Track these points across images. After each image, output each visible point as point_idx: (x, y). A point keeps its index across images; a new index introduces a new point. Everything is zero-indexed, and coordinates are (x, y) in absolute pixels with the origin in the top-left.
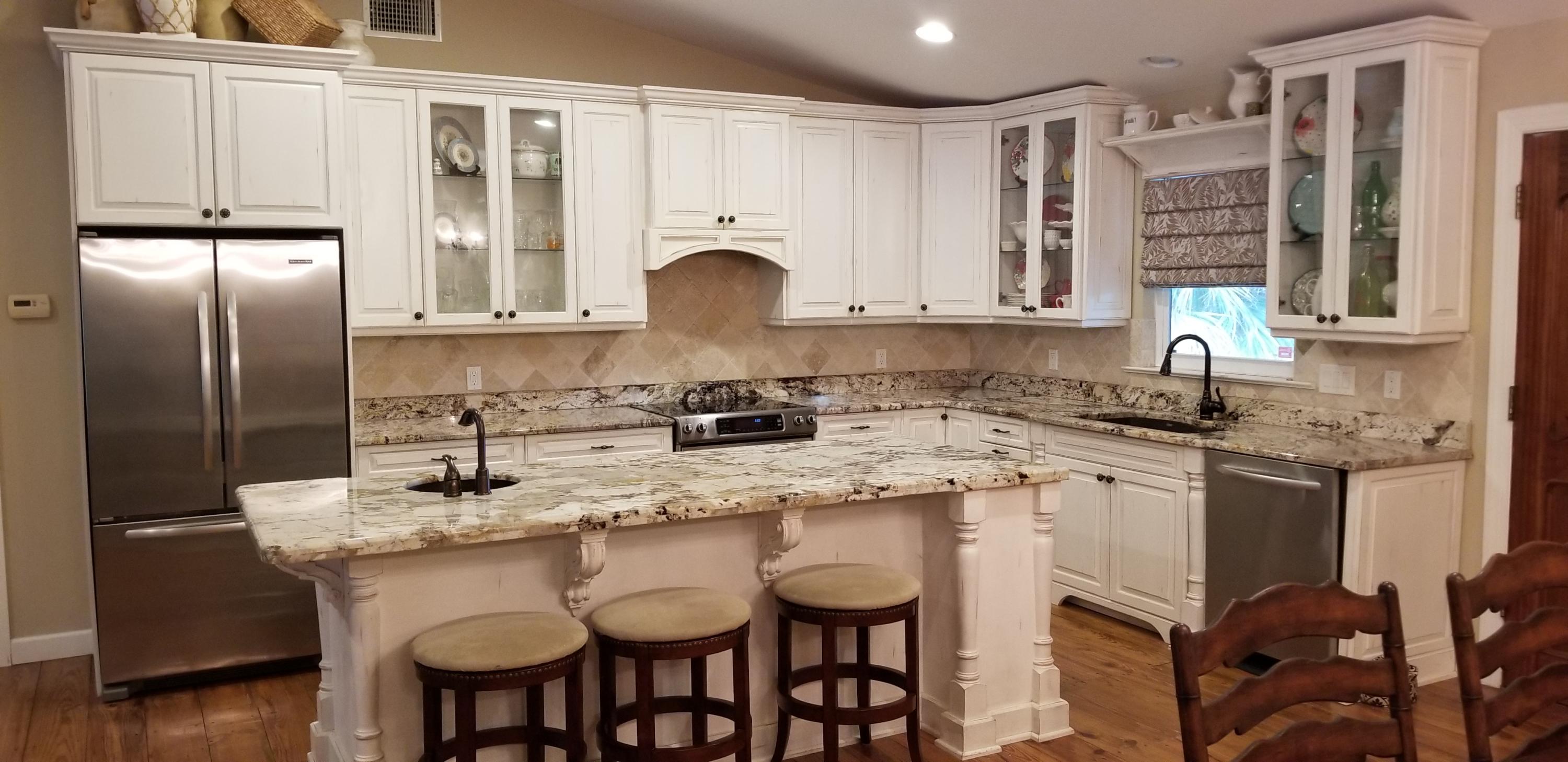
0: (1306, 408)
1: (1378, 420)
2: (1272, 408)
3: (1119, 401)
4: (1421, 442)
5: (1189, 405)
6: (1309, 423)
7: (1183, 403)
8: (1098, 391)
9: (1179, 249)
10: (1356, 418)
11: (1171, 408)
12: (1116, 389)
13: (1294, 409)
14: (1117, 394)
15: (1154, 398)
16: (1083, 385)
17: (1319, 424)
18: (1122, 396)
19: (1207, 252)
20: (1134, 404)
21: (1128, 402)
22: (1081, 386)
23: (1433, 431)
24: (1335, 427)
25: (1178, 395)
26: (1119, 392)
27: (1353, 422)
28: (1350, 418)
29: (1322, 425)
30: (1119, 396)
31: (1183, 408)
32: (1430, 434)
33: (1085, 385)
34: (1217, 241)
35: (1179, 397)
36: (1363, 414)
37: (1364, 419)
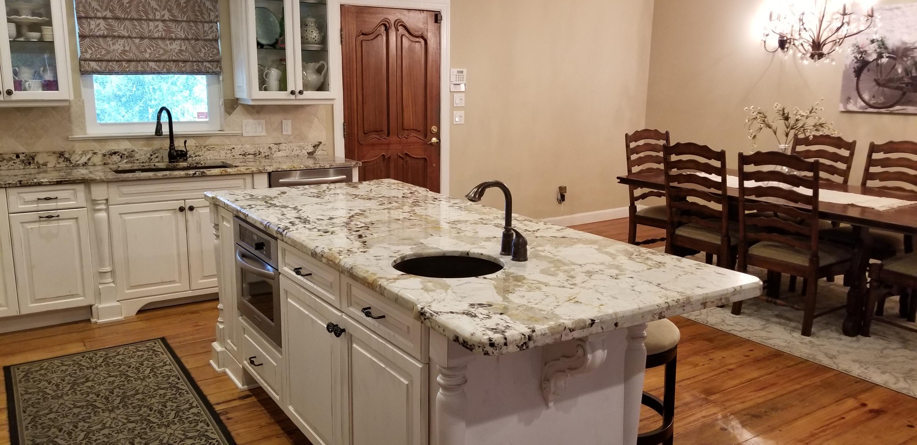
0: (237, 146)
1: (282, 147)
2: (213, 149)
3: (68, 163)
4: (307, 154)
5: (143, 157)
6: (240, 155)
7: (137, 156)
8: (40, 159)
9: (118, 47)
10: (270, 148)
11: (126, 161)
12: (63, 155)
13: (229, 148)
14: (65, 158)
15: (107, 156)
16: (20, 156)
17: (247, 154)
18: (71, 159)
19: (146, 51)
20: (86, 163)
21: (78, 162)
22: (18, 156)
23: (312, 148)
24: (257, 154)
25: (132, 151)
26: (67, 156)
27: (268, 150)
28: (266, 148)
29: (249, 154)
30: (68, 160)
31: (138, 160)
32: (311, 149)
33: (24, 155)
34: (152, 43)
35: (133, 152)
36: (273, 145)
37: (274, 148)
